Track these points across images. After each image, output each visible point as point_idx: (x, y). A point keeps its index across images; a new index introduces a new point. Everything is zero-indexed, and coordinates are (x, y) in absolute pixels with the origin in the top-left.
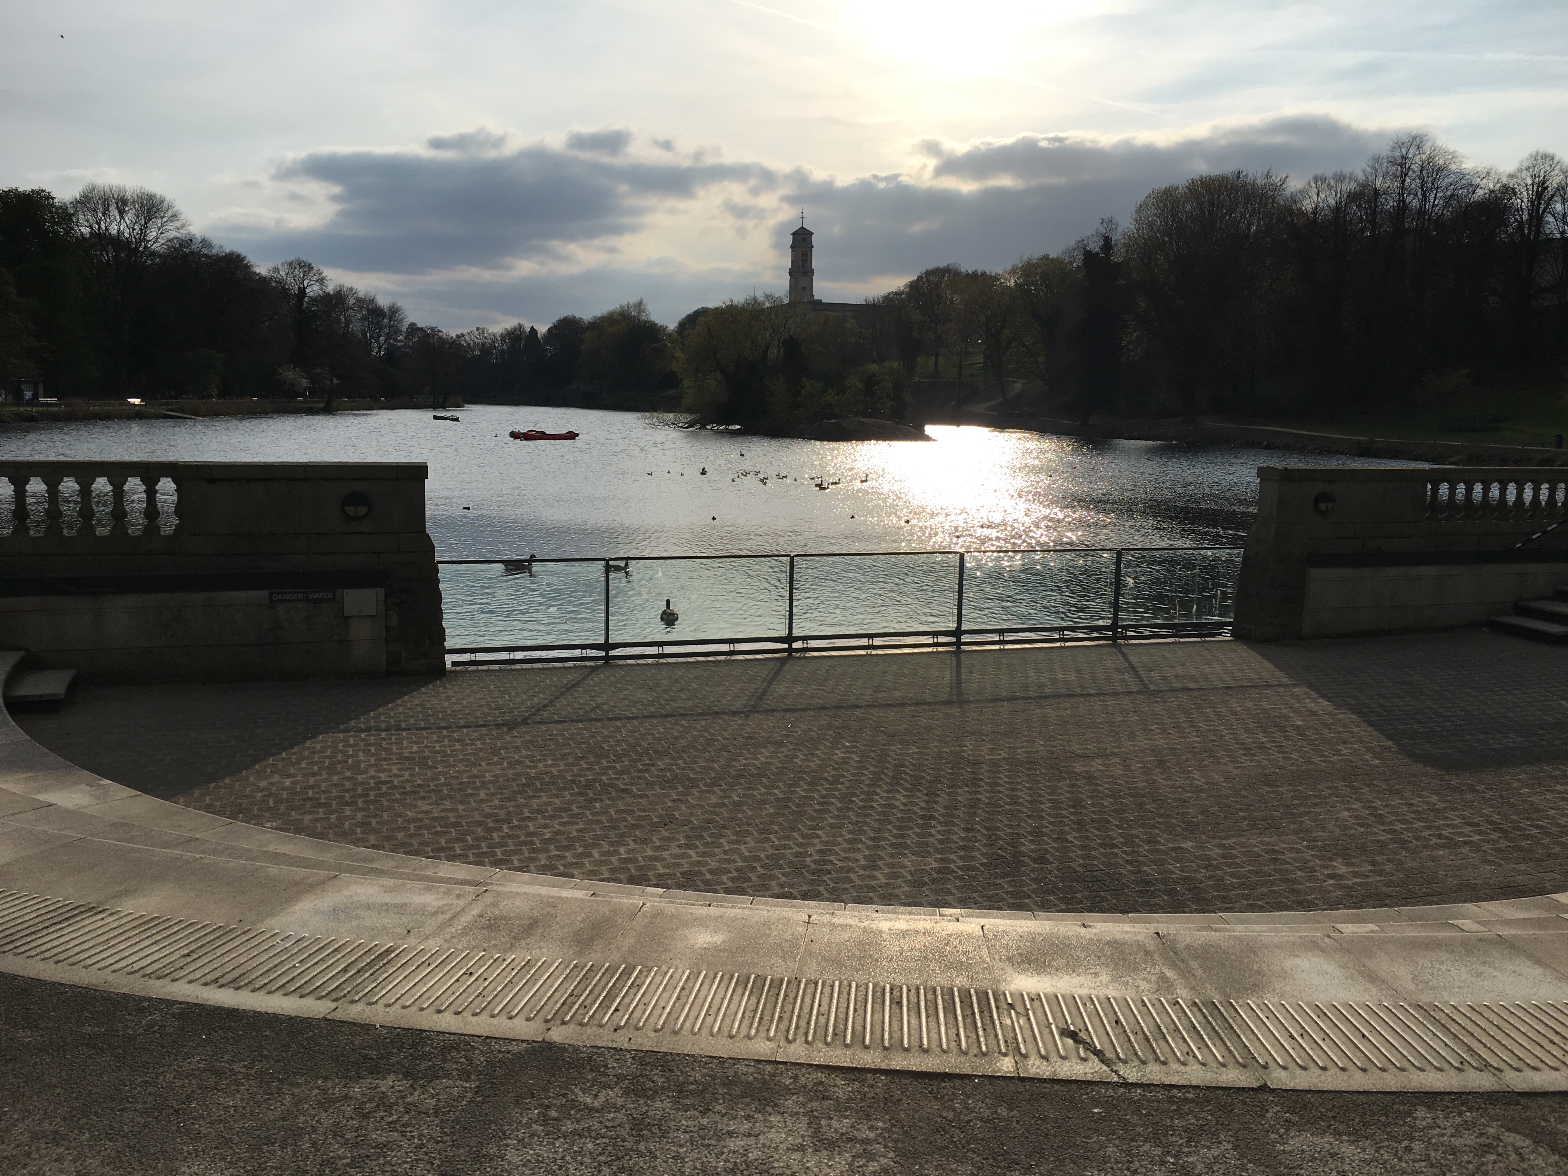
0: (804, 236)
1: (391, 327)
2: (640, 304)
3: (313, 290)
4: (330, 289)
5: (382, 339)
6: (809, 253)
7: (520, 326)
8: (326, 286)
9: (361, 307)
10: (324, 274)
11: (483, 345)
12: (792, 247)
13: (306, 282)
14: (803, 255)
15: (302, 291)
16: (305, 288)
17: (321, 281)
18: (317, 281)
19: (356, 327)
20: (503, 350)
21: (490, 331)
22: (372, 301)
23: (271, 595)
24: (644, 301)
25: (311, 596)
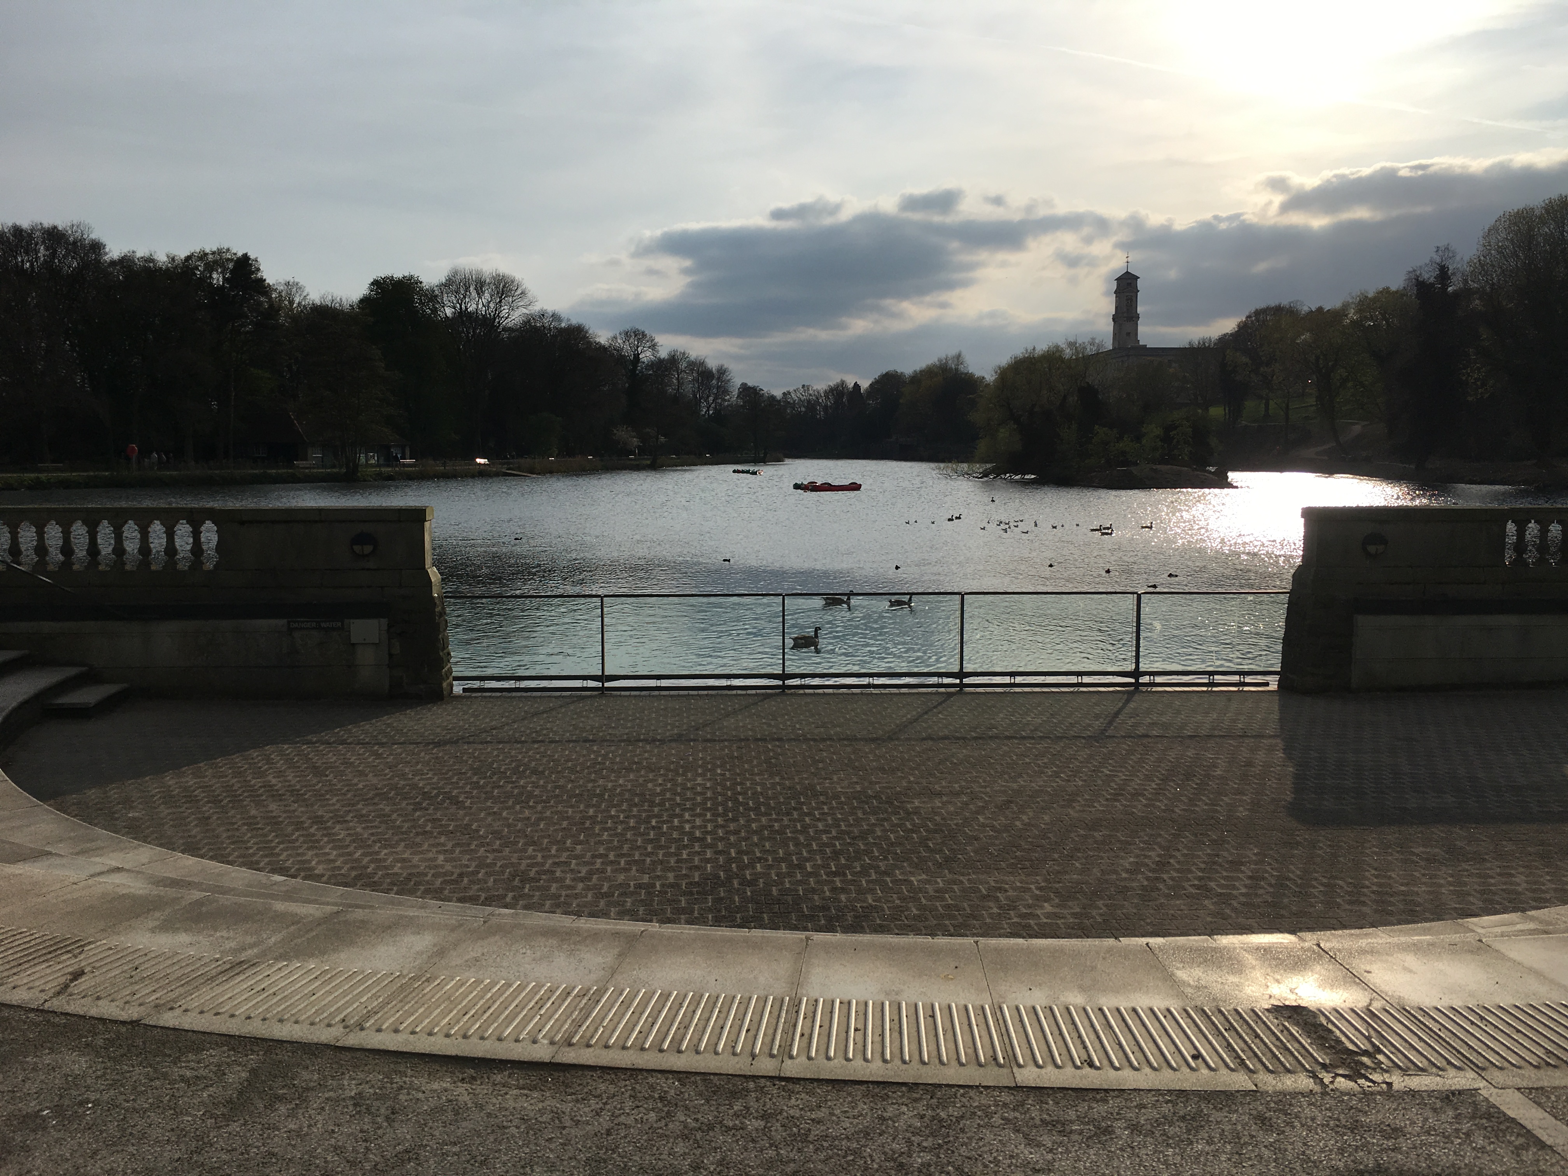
0: (1129, 281)
1: (718, 387)
2: (959, 356)
3: (646, 356)
4: (663, 354)
5: (711, 398)
6: (1134, 299)
7: (843, 382)
8: (658, 352)
9: (692, 370)
10: (656, 340)
11: (809, 401)
12: (1115, 292)
13: (639, 349)
14: (1127, 300)
15: (637, 357)
16: (639, 354)
17: (653, 347)
18: (649, 347)
19: (688, 389)
20: (826, 406)
21: (815, 388)
22: (702, 363)
23: (289, 622)
24: (963, 354)
25: (323, 625)
